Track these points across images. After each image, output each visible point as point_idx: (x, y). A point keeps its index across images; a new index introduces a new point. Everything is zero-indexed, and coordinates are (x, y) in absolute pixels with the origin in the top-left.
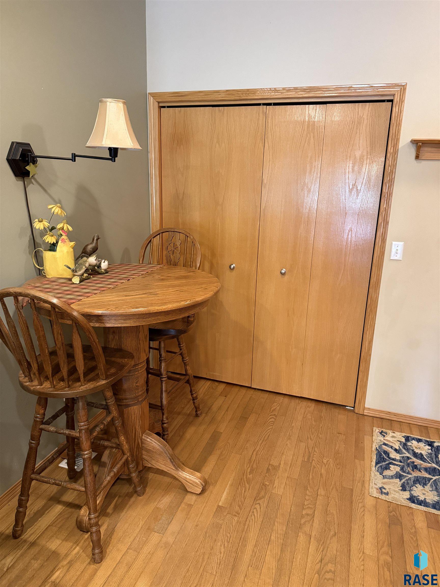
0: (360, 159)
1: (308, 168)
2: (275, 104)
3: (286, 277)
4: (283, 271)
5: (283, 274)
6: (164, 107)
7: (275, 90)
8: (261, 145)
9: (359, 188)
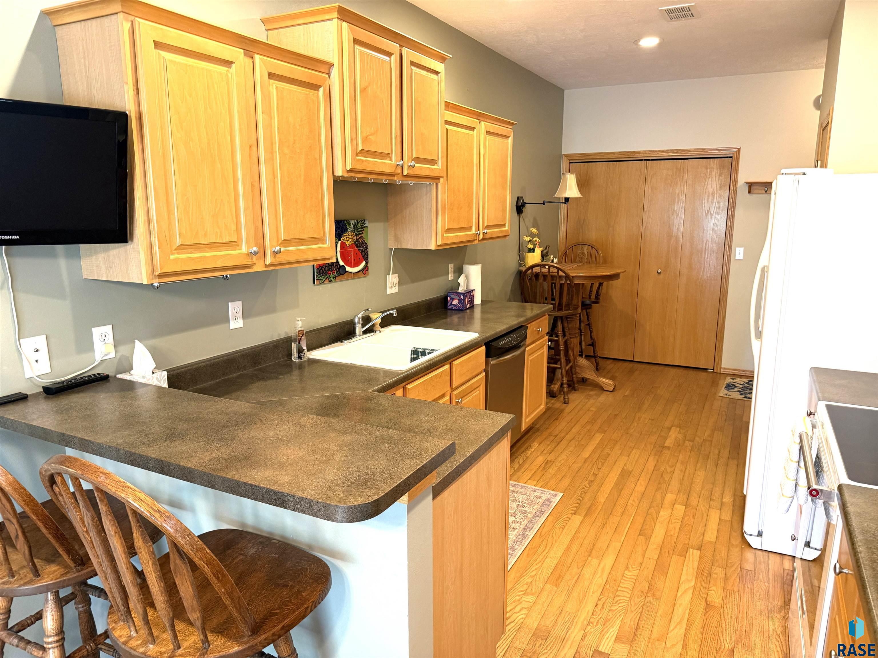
0: (712, 194)
1: (676, 200)
2: (653, 160)
3: (662, 276)
4: (659, 271)
5: (659, 273)
6: (573, 163)
7: (654, 152)
8: (643, 186)
9: (712, 213)
